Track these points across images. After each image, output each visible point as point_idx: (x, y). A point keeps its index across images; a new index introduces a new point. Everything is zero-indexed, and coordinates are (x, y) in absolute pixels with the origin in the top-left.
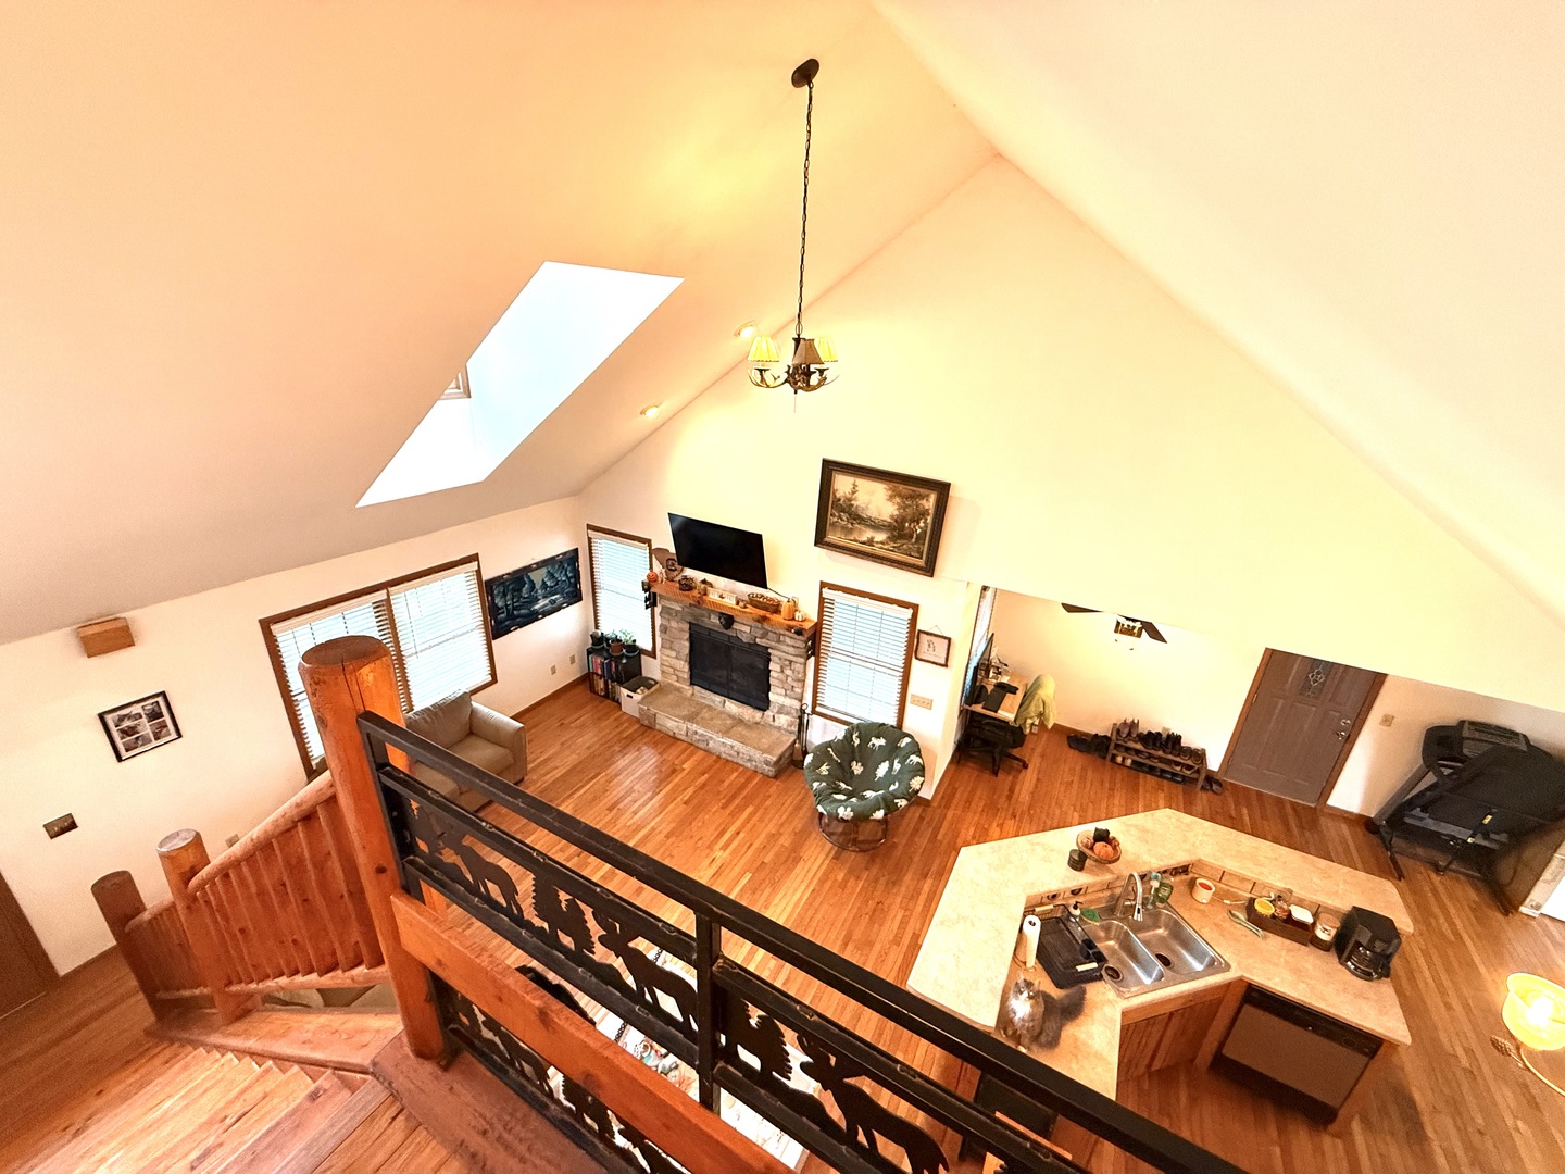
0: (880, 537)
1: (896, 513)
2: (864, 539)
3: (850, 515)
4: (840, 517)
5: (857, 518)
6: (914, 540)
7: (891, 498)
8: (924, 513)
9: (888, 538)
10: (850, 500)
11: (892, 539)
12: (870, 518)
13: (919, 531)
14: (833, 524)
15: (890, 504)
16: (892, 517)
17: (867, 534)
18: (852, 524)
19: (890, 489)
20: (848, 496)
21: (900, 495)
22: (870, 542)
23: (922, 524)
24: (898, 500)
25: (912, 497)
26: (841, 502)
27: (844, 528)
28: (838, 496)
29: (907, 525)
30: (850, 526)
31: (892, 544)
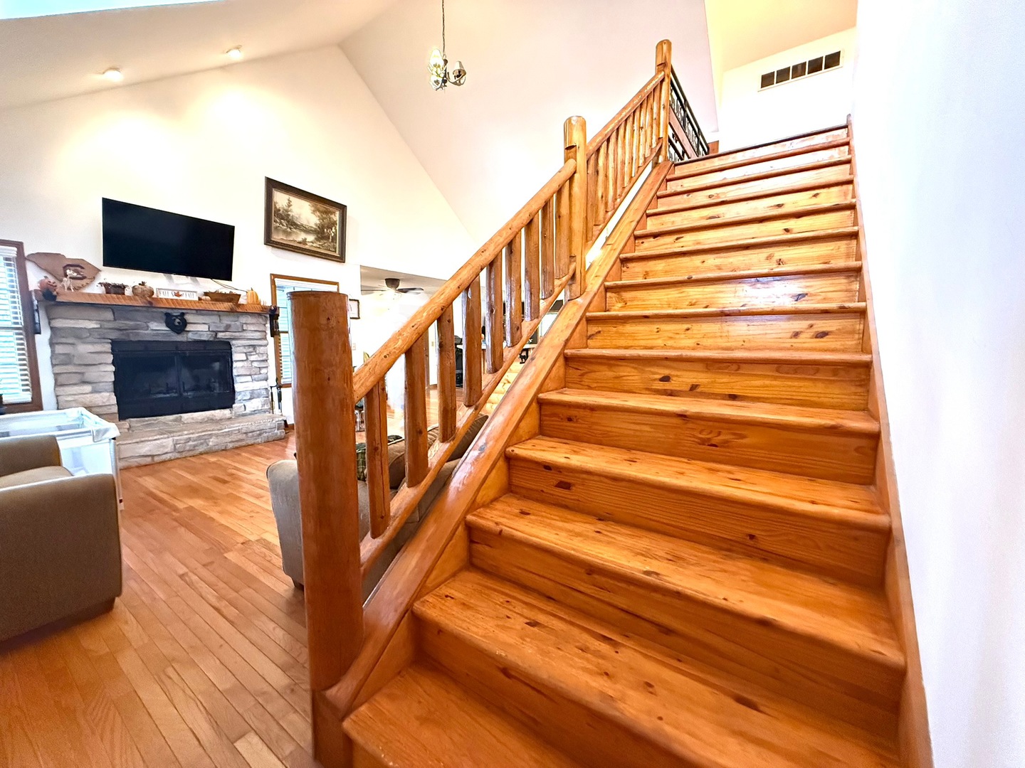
0: (310, 238)
1: (318, 222)
2: (300, 239)
3: (288, 222)
4: (281, 223)
5: (293, 224)
6: (330, 240)
7: (314, 212)
8: (334, 223)
9: (316, 239)
10: (287, 211)
11: (318, 239)
12: (302, 225)
13: (333, 234)
14: (276, 228)
15: (313, 216)
16: (316, 225)
17: (301, 236)
18: (290, 229)
19: (313, 206)
20: (286, 208)
21: (319, 211)
22: (304, 242)
23: (334, 230)
24: (318, 214)
25: (327, 212)
26: (281, 212)
27: (285, 232)
28: (278, 207)
29: (325, 230)
30: (289, 230)
31: (319, 243)
